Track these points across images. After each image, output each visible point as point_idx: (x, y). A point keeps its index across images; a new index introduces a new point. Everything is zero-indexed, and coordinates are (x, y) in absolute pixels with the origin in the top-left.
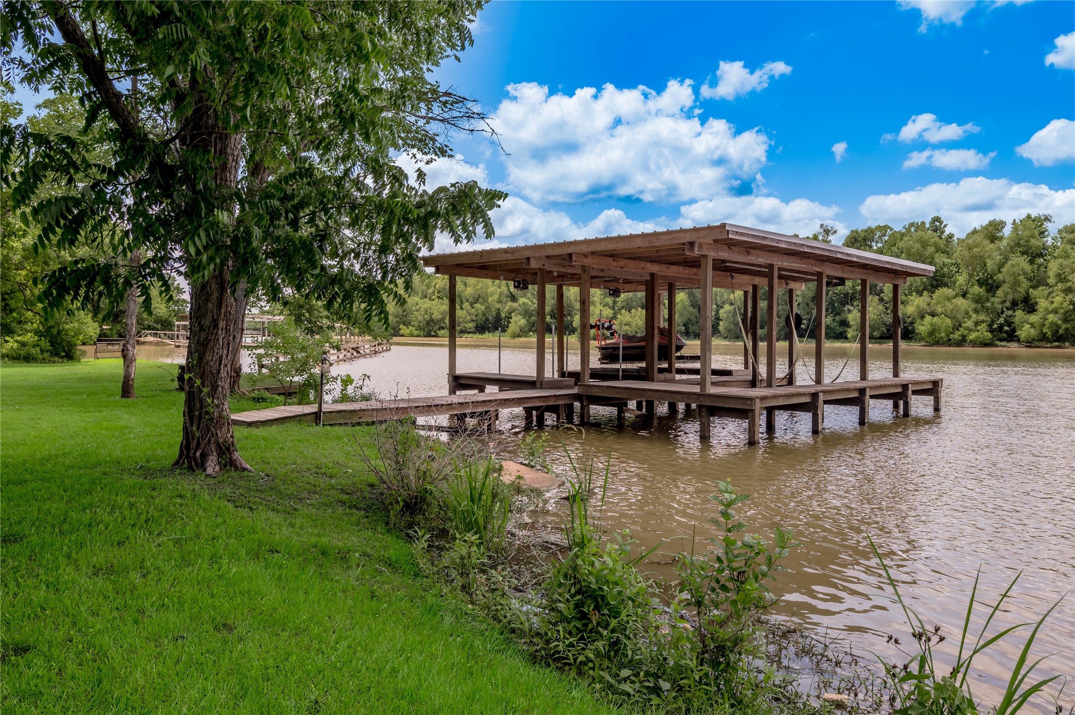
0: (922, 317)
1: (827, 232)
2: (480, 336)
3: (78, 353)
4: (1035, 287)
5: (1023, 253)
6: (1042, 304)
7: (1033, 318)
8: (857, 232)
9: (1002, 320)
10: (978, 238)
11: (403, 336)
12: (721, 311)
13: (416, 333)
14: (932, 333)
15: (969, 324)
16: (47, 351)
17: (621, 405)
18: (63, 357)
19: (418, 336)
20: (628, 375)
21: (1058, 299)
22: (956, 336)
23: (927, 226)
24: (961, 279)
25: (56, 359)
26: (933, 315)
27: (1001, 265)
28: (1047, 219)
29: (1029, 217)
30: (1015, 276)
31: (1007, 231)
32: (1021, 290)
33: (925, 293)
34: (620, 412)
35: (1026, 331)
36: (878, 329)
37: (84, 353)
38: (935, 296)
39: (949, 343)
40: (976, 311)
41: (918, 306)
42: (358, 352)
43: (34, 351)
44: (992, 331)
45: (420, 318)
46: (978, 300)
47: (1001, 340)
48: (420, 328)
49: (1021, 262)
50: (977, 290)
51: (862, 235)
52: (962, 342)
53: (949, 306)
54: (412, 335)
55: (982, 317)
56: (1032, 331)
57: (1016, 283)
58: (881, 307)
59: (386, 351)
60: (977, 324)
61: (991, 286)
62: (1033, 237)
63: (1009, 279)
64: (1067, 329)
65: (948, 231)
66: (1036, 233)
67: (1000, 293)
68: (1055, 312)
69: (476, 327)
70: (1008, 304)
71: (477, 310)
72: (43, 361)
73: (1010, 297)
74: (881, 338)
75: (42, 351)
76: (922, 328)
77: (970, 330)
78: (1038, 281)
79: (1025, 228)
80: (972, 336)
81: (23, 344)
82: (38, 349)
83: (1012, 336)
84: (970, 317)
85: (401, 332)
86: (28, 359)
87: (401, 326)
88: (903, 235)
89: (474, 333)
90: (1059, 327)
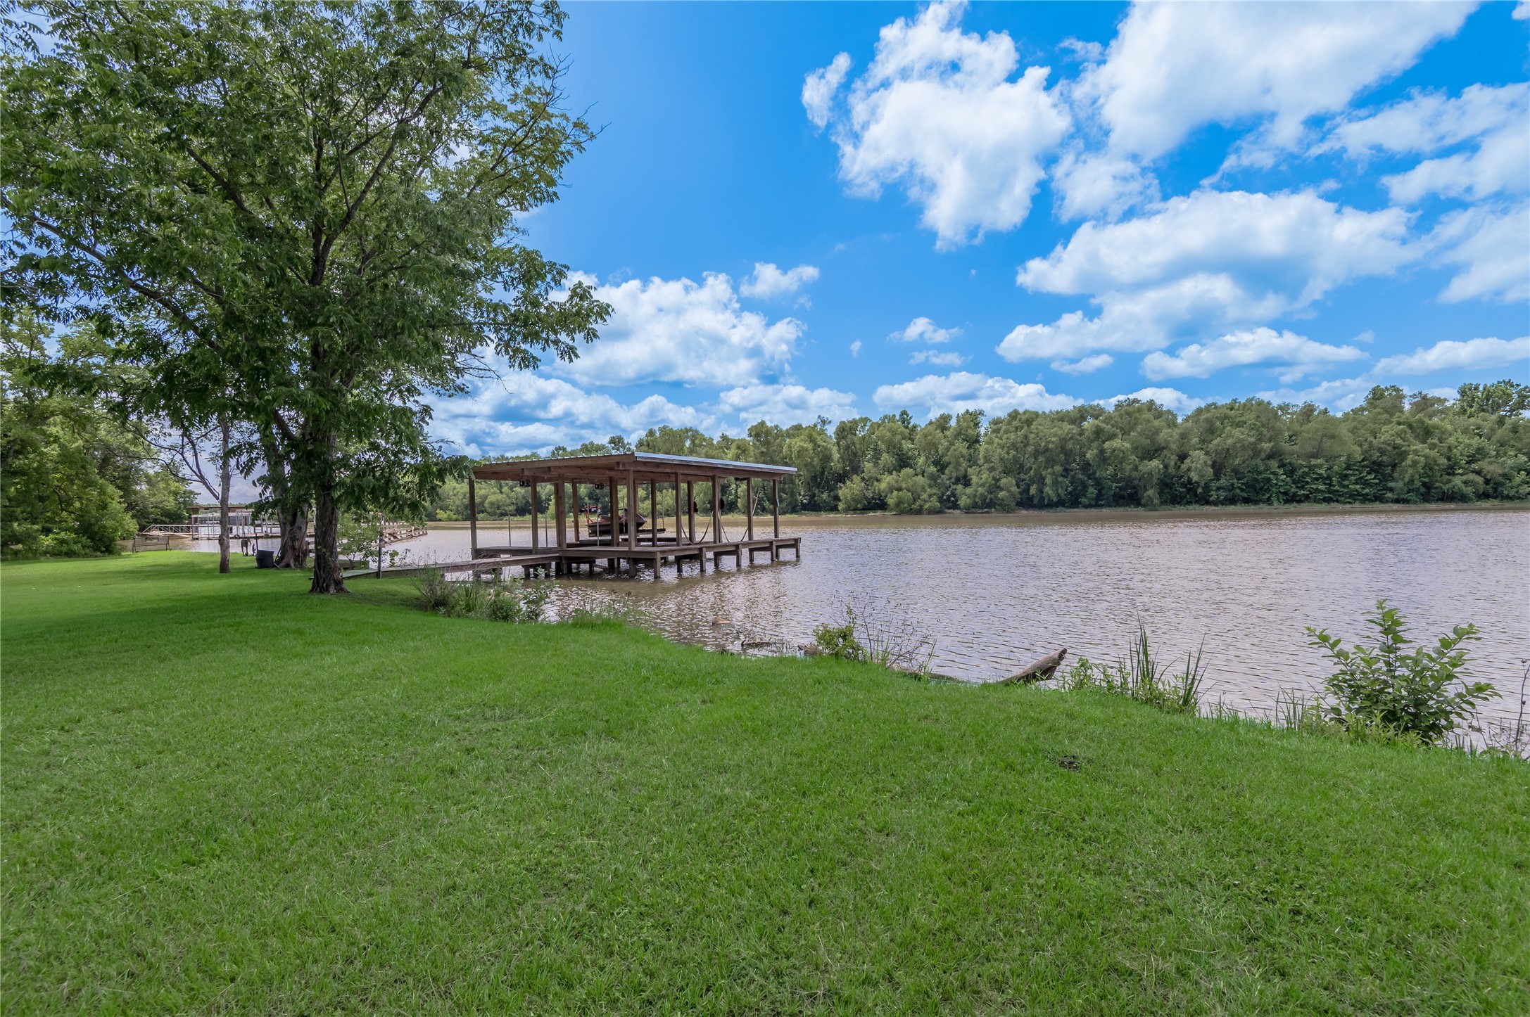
0: (892, 492)
1: (824, 422)
2: (521, 518)
3: (118, 547)
4: (971, 467)
5: (964, 440)
6: (974, 479)
7: (969, 490)
8: (844, 422)
9: (949, 493)
10: (931, 428)
11: (440, 520)
12: (739, 490)
13: (454, 517)
14: (898, 505)
15: (925, 496)
16: (88, 547)
17: (591, 562)
18: (102, 552)
19: (456, 520)
20: (603, 543)
21: (985, 476)
22: (915, 506)
23: (897, 418)
24: (921, 460)
25: (99, 553)
26: (899, 489)
27: (948, 449)
28: (981, 413)
29: (967, 412)
30: (957, 458)
31: (953, 423)
32: (962, 469)
33: (894, 472)
34: (591, 567)
35: (964, 501)
36: (861, 503)
37: (124, 548)
38: (901, 474)
39: (911, 512)
40: (930, 486)
41: (888, 483)
42: (395, 537)
43: (75, 547)
44: (940, 502)
45: (458, 502)
46: (933, 478)
47: (949, 508)
48: (458, 512)
49: (961, 447)
50: (933, 469)
51: (849, 425)
52: (919, 511)
53: (911, 483)
54: (450, 519)
55: (934, 491)
56: (968, 501)
57: (958, 464)
58: (863, 484)
59: (423, 535)
60: (930, 496)
61: (941, 466)
62: (970, 427)
63: (953, 460)
64: (991, 499)
65: (912, 422)
66: (972, 424)
67: (947, 471)
68: (983, 485)
69: (517, 510)
70: (953, 480)
71: (517, 494)
72: (86, 556)
73: (954, 475)
74: (864, 509)
75: (84, 547)
76: (891, 501)
77: (925, 501)
78: (972, 461)
79: (964, 421)
80: (927, 506)
81: (62, 542)
82: (80, 545)
83: (955, 506)
84: (925, 491)
85: (438, 517)
86: (70, 555)
87: (438, 511)
88: (879, 425)
89: (515, 515)
90: (986, 498)
